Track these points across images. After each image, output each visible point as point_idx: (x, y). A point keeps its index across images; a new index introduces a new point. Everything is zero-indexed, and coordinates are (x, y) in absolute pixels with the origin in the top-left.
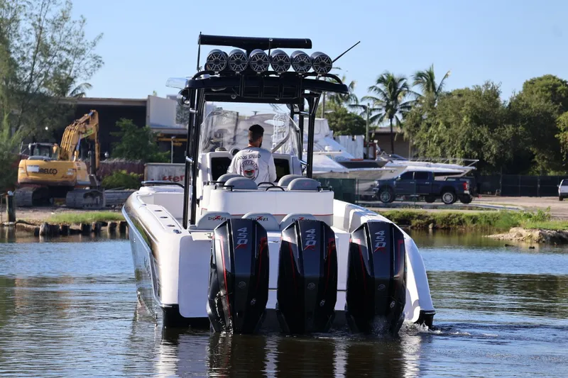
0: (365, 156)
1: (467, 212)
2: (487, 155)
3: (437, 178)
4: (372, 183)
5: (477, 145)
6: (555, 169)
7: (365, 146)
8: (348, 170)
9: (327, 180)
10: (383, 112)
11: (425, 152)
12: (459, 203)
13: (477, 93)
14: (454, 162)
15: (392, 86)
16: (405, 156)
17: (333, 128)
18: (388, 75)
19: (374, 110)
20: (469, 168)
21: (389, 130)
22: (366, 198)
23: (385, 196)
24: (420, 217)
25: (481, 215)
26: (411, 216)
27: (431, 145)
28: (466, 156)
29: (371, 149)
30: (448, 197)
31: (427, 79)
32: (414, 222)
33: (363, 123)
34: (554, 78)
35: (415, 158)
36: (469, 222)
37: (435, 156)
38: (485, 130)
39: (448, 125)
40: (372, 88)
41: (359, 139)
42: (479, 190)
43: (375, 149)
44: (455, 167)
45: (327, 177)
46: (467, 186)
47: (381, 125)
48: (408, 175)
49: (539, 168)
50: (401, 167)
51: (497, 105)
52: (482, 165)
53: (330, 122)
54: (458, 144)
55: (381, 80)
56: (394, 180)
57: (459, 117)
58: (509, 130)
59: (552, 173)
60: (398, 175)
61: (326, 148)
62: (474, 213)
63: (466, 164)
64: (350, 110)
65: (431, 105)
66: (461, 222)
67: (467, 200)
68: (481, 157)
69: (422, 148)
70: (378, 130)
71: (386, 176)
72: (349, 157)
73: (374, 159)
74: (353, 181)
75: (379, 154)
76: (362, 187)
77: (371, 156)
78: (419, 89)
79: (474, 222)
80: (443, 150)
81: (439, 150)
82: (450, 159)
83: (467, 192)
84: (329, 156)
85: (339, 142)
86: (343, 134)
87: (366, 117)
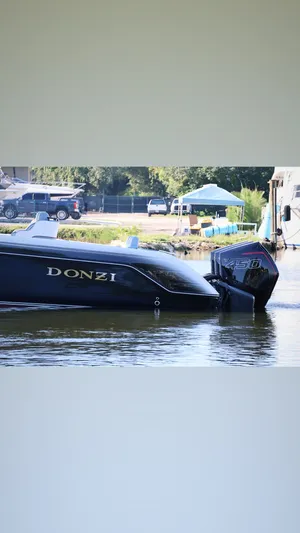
1: (76, 228)
2: (92, 180)
3: (53, 199)
5: (84, 171)
6: (146, 191)
11: (41, 177)
12: (70, 219)
14: (66, 185)
16: (25, 180)
20: (78, 191)
23: (10, 213)
25: (89, 230)
27: (47, 171)
28: (75, 181)
30: (62, 214)
35: (34, 181)
36: (79, 235)
37: (51, 180)
42: (86, 208)
44: (68, 189)
46: (77, 206)
48: (28, 196)
49: (133, 190)
50: (23, 189)
52: (88, 187)
54: (69, 170)
56: (16, 200)
59: (142, 194)
60: (20, 196)
62: (82, 227)
63: (76, 186)
66: (73, 236)
67: (77, 217)
68: (87, 181)
69: (39, 173)
71: (10, 197)
79: (83, 235)
80: (57, 175)
81: (53, 175)
82: (63, 183)
83: (77, 210)
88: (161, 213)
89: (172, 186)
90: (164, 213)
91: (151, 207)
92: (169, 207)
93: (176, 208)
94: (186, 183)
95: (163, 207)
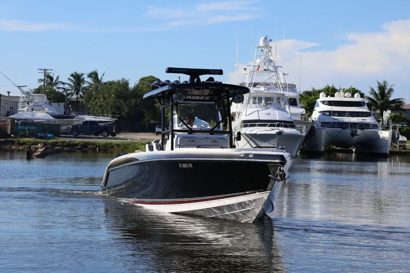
0: (65, 113)
1: (114, 141)
2: (123, 113)
3: (100, 124)
4: (68, 126)
5: (118, 108)
6: (154, 120)
7: (65, 108)
8: (57, 120)
9: (47, 124)
10: (73, 91)
11: (94, 111)
12: (110, 136)
13: (119, 82)
14: (108, 116)
15: (78, 78)
16: (84, 113)
17: (48, 99)
18: (76, 73)
19: (69, 90)
20: (114, 119)
21: (76, 100)
22: (65, 133)
23: (75, 133)
24: (93, 144)
25: (122, 143)
26: (88, 143)
27: (97, 108)
28: (113, 114)
29: (68, 109)
30: (105, 134)
31: (94, 75)
32: (90, 147)
33: (64, 96)
34: (154, 77)
35: (89, 114)
36: (115, 146)
37: (99, 113)
38: (122, 101)
39: (105, 98)
40: (69, 79)
41: (62, 104)
42: (119, 130)
43: (70, 109)
44: (108, 119)
45: (46, 123)
46: (114, 128)
47: (72, 98)
48: (86, 123)
49: (147, 119)
50: (83, 119)
51: (128, 89)
52: (121, 118)
53: (47, 96)
54: (109, 108)
55: (72, 75)
56: (79, 125)
57: (110, 95)
58: (134, 101)
59: (152, 122)
60: (81, 123)
61: (46, 109)
62: (118, 141)
63: (113, 117)
64: (57, 90)
65: (97, 88)
66: (112, 147)
67: (114, 135)
68: (120, 114)
69: (92, 109)
70: (71, 100)
71: (76, 123)
72: (57, 113)
73: (69, 114)
74: (59, 125)
75: (72, 112)
76: (64, 128)
77: (68, 113)
78: (89, 80)
79: (118, 147)
80: (102, 110)
81: (100, 110)
82: (106, 115)
83: (114, 131)
84: (47, 113)
85: (52, 106)
86: (54, 102)
87: (65, 94)
91: (157, 130)
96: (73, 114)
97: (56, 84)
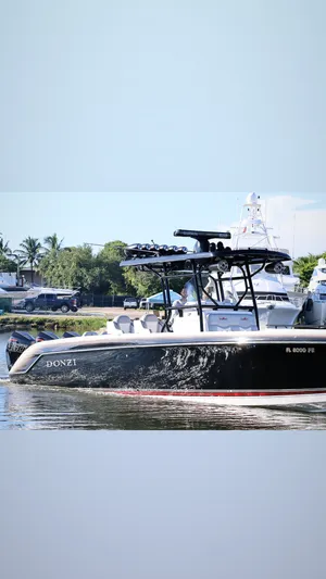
0: (17, 285)
1: (75, 318)
2: (85, 284)
3: (59, 297)
4: (21, 300)
5: (80, 278)
6: (122, 292)
7: (17, 278)
8: (7, 293)
10: (27, 259)
11: (51, 282)
12: (70, 311)
13: (80, 250)
14: (67, 288)
15: (32, 246)
16: (39, 284)
18: (30, 239)
19: (21, 257)
20: (75, 292)
21: (31, 269)
22: (18, 308)
23: (29, 308)
24: (50, 321)
25: (84, 320)
26: (45, 320)
27: (54, 278)
28: (74, 285)
30: (65, 308)
31: (53, 241)
32: (47, 324)
33: (16, 265)
35: (45, 285)
36: (77, 324)
37: (57, 284)
38: (84, 270)
39: (64, 267)
41: (14, 274)
42: (81, 304)
44: (68, 291)
46: (75, 302)
47: (26, 266)
48: (42, 296)
49: (113, 292)
50: (38, 291)
51: (91, 256)
52: (82, 290)
54: (69, 278)
55: (27, 241)
56: (34, 298)
57: (70, 263)
58: (97, 270)
59: (119, 294)
60: (36, 296)
62: (80, 318)
63: (74, 289)
64: (7, 257)
65: (55, 255)
66: (73, 324)
67: (75, 310)
68: (82, 284)
69: (49, 280)
70: (24, 269)
71: (30, 297)
72: (8, 285)
74: (10, 299)
76: (15, 302)
78: (47, 246)
79: (80, 324)
80: (61, 281)
81: (59, 281)
82: (65, 286)
83: (75, 305)
86: (4, 272)
87: (17, 262)
88: (133, 307)
89: (141, 289)
90: (135, 308)
91: (126, 304)
92: (138, 304)
93: (144, 304)
94: (150, 287)
95: (134, 304)
96: (26, 286)
97: (5, 251)
